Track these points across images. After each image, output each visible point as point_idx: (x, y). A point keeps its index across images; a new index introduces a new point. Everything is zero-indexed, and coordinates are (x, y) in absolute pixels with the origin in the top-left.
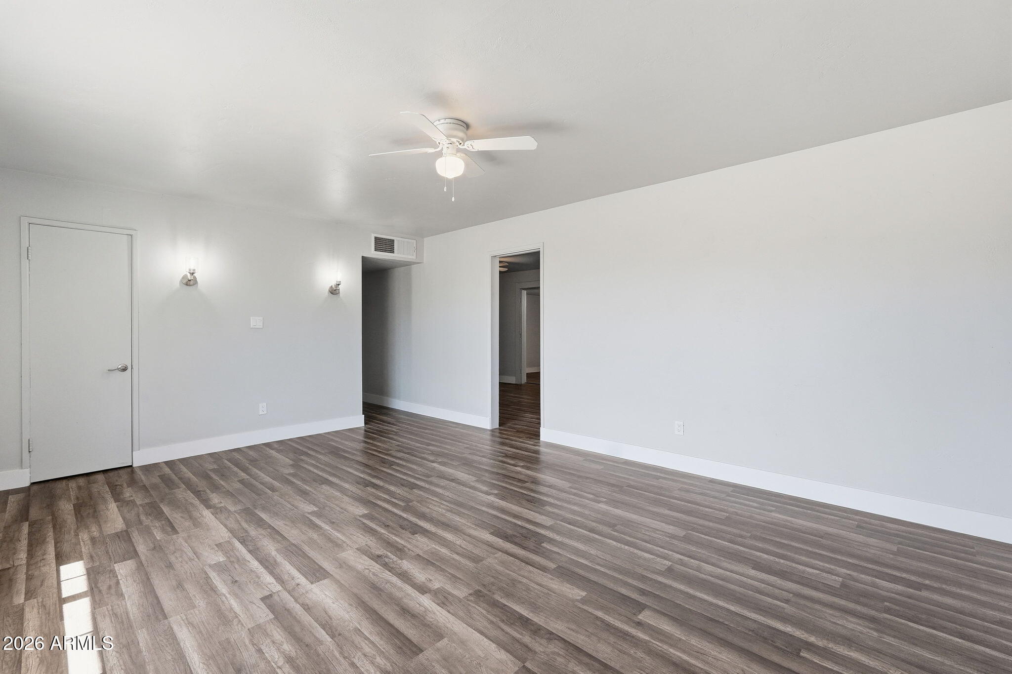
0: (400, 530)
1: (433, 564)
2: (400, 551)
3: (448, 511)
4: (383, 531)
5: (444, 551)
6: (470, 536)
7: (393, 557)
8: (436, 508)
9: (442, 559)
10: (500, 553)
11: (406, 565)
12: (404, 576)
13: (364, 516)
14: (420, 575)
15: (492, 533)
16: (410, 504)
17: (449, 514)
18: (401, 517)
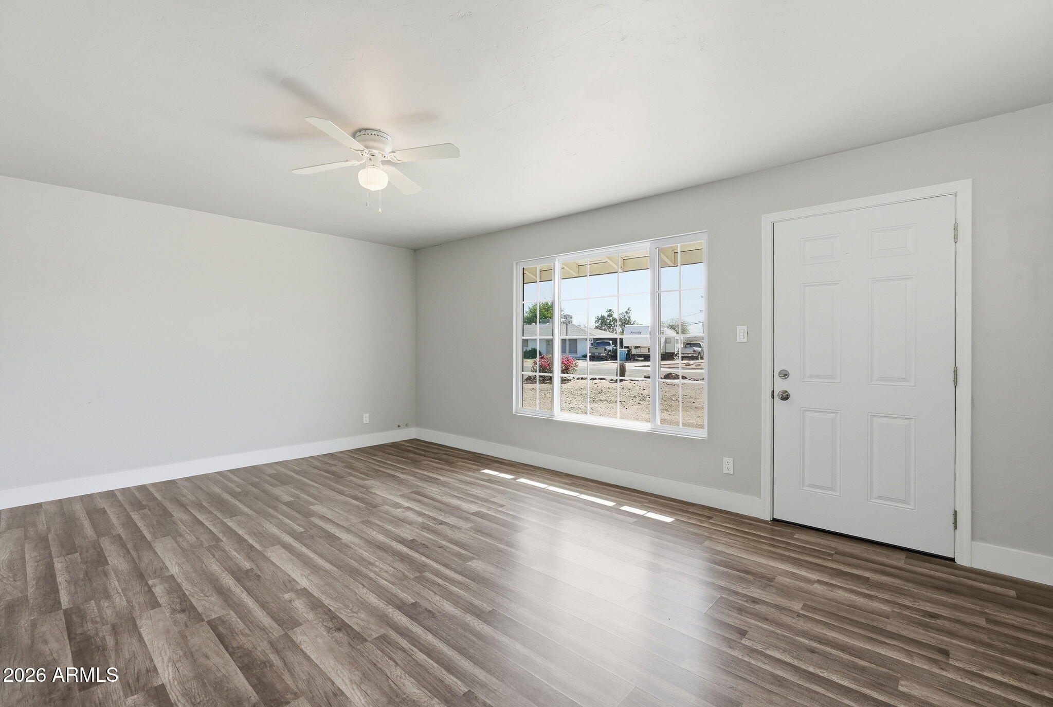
0: (426, 543)
1: (400, 520)
2: (424, 527)
3: (371, 564)
4: (444, 543)
5: (389, 527)
6: (361, 537)
7: (431, 524)
8: (385, 567)
9: (391, 522)
10: (344, 526)
11: (420, 519)
12: (420, 514)
13: (471, 559)
14: (411, 515)
15: (340, 539)
16: (418, 574)
17: (372, 558)
18: (428, 557)
